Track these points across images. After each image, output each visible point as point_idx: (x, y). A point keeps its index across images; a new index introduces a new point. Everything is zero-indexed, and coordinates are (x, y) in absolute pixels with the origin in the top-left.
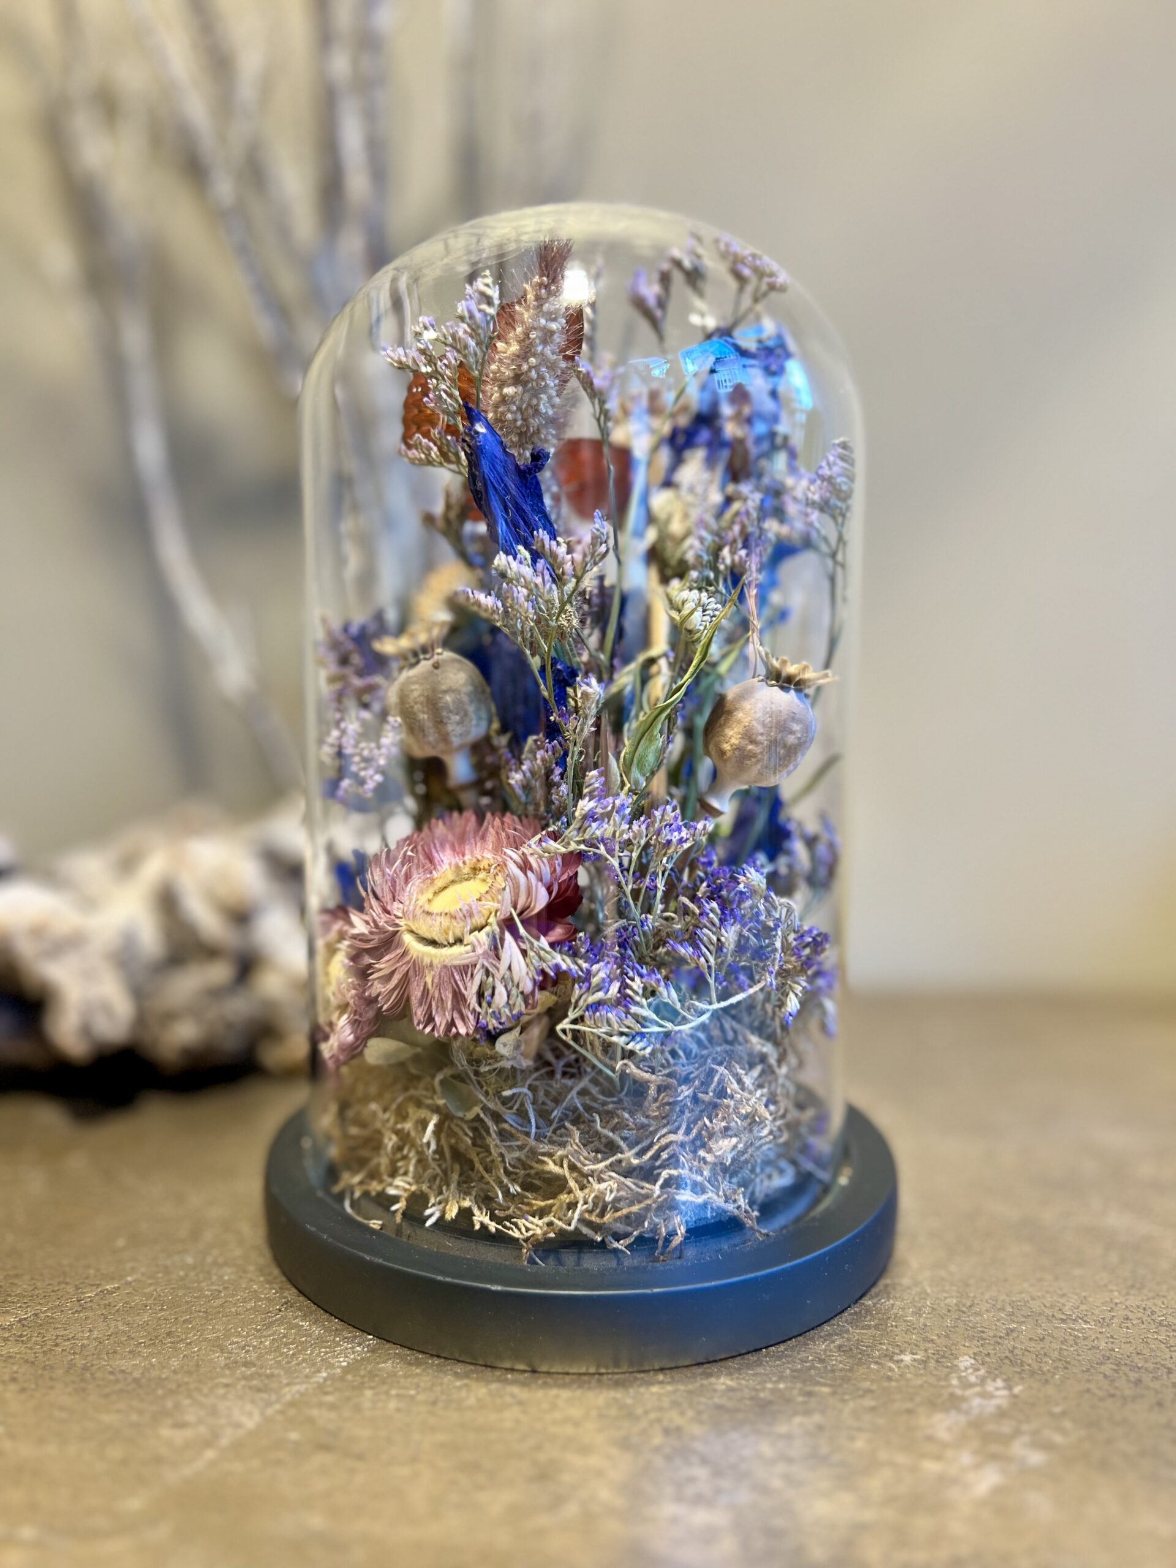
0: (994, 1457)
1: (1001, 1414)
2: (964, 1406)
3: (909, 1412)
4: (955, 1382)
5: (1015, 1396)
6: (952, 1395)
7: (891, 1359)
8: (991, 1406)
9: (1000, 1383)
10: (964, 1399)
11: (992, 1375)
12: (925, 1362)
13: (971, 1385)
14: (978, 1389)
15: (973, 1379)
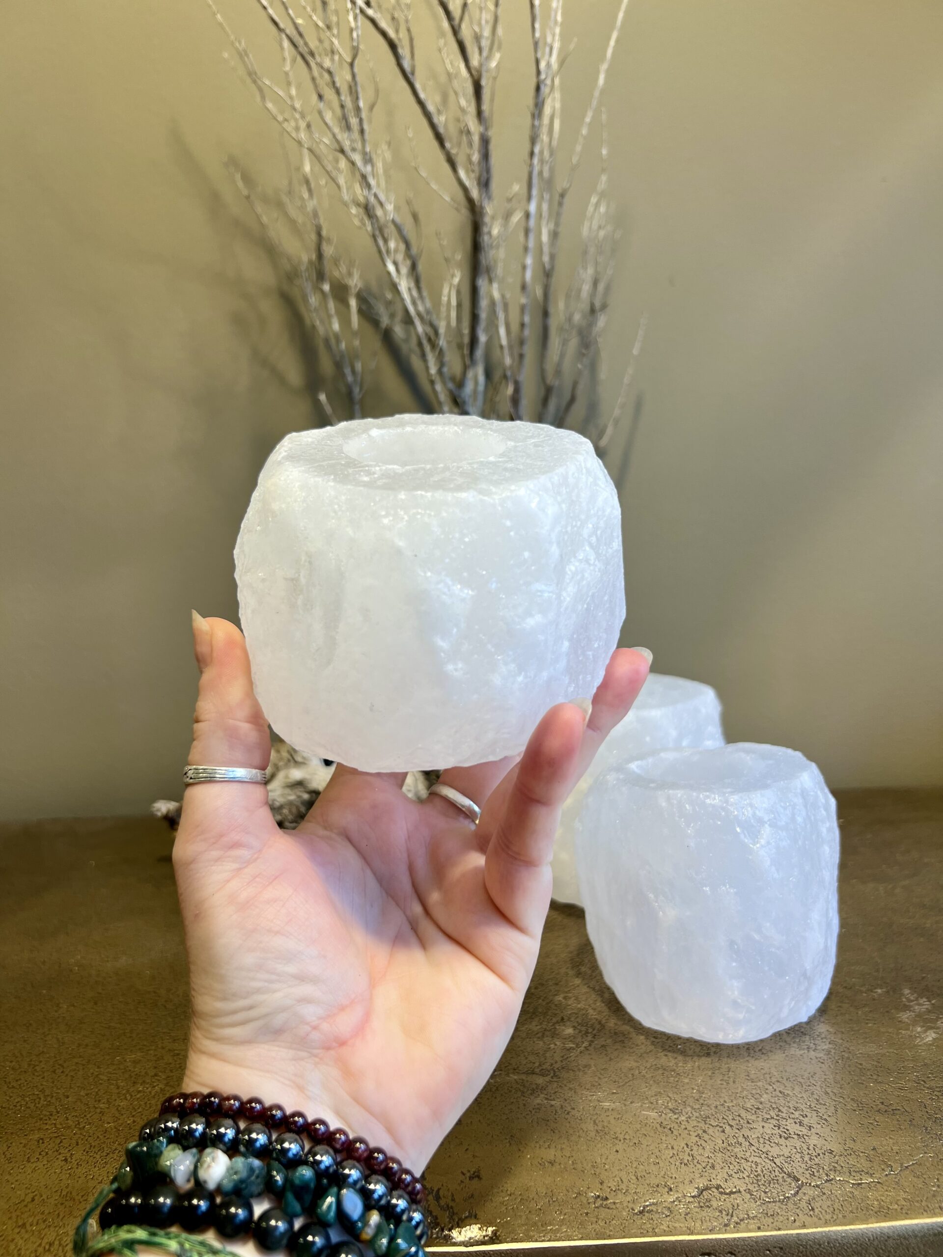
0: (931, 1028)
1: (929, 1011)
2: (912, 1009)
3: (887, 1012)
4: (904, 1000)
5: (933, 1004)
6: (905, 1005)
7: (872, 991)
8: (923, 1009)
9: (925, 1000)
10: (911, 1007)
11: (921, 996)
12: (888, 992)
13: (912, 1001)
14: (915, 1002)
15: (912, 998)
